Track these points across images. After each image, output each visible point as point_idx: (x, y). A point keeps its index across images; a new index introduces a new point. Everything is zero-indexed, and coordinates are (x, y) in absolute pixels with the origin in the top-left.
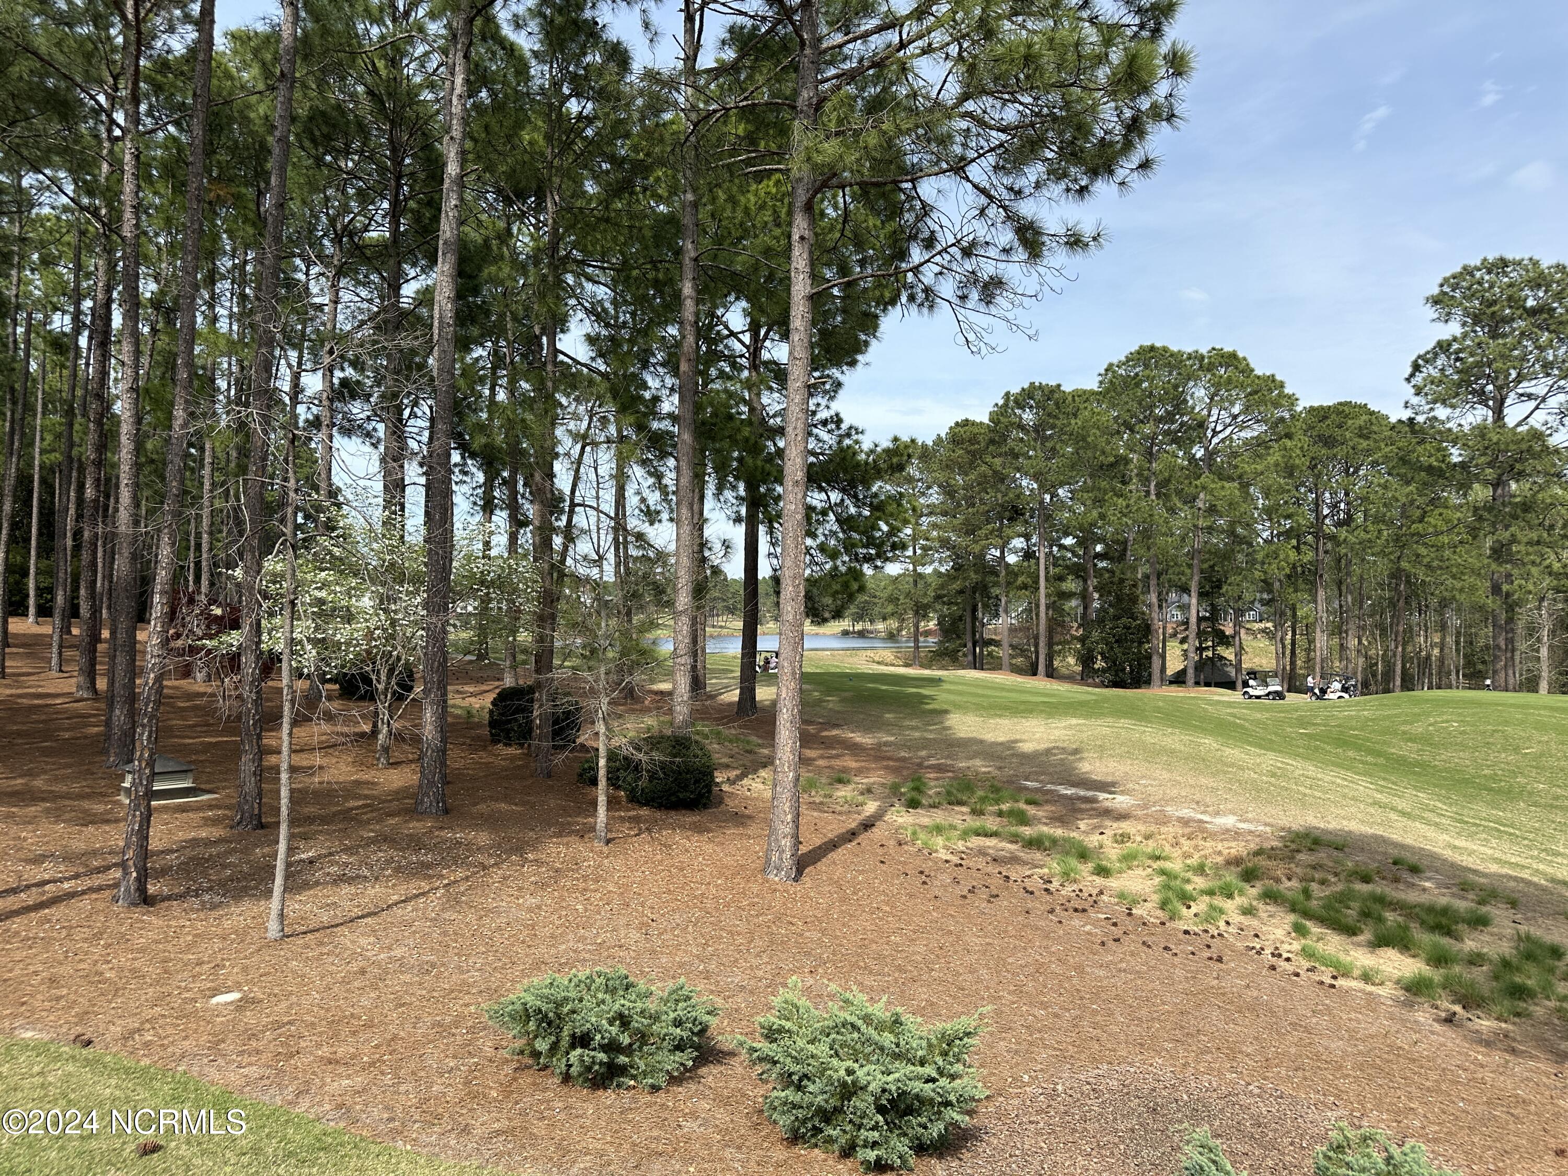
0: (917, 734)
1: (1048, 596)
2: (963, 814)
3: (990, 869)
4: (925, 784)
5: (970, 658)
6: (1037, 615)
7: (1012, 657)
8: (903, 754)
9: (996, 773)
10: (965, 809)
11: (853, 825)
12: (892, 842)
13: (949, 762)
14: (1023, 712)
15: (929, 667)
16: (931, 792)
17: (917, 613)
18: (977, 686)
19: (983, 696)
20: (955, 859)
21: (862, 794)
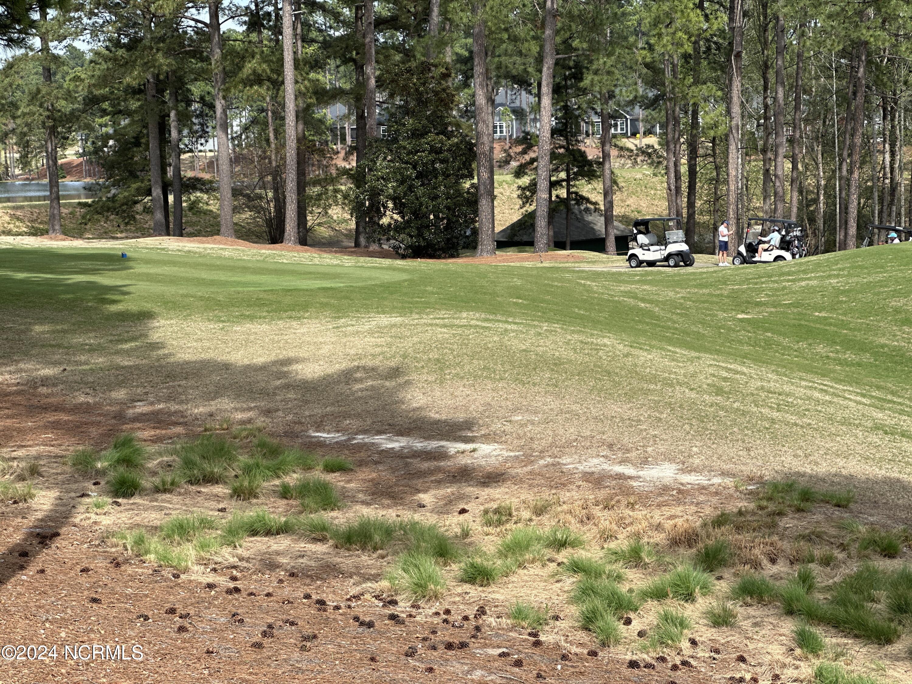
0: (100, 360)
1: (299, 94)
2: (217, 498)
3: (286, 591)
4: (138, 452)
5: (159, 215)
6: (279, 132)
8: (82, 399)
9: (262, 421)
10: (219, 489)
11: (17, 538)
12: (100, 564)
13: (174, 407)
14: (292, 307)
15: (79, 234)
16: (152, 464)
18: (196, 266)
19: (212, 283)
20: (223, 581)
21: (21, 478)
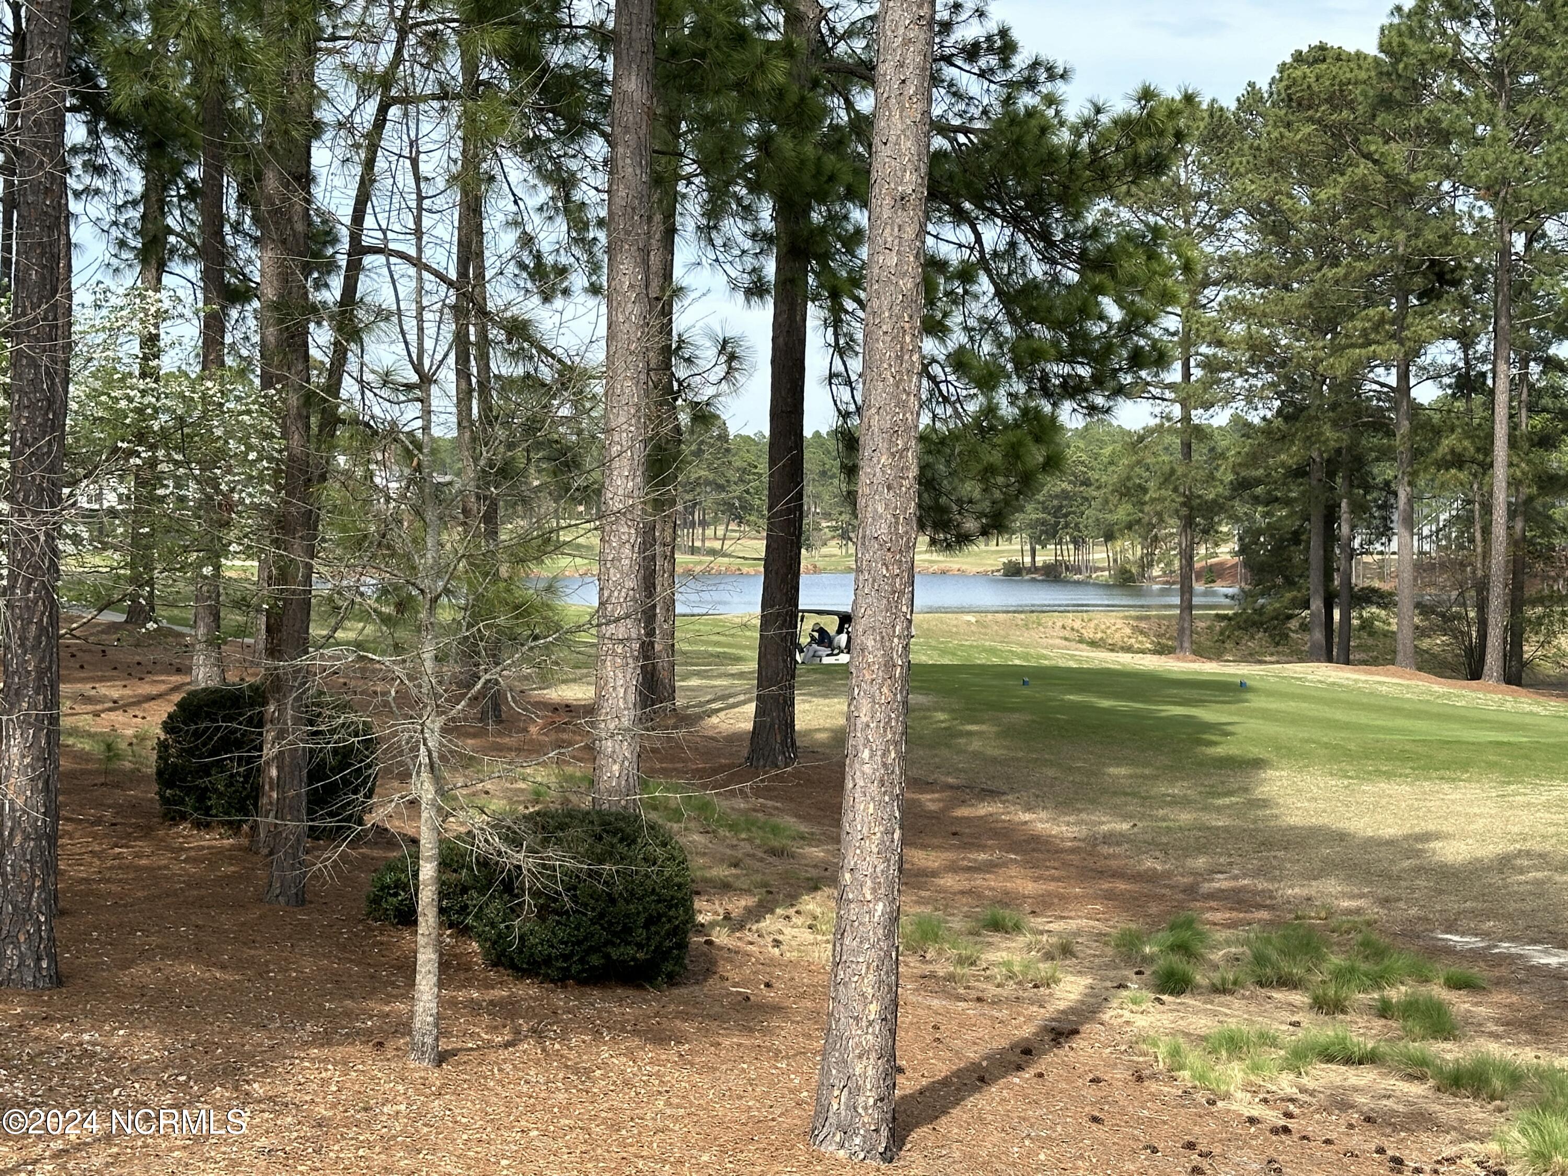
0: (1185, 817)
1: (1514, 483)
2: (1293, 1008)
3: (1356, 1141)
4: (1201, 937)
5: (1319, 635)
6: (1486, 531)
7: (1421, 633)
8: (1149, 863)
9: (1375, 911)
10: (1298, 998)
11: (1027, 1031)
12: (1121, 1074)
13: (1262, 884)
14: (1447, 765)
15: (1216, 654)
16: (1217, 956)
17: (1188, 523)
18: (1333, 702)
19: (1347, 726)
20: (1273, 1117)
21: (1049, 957)
